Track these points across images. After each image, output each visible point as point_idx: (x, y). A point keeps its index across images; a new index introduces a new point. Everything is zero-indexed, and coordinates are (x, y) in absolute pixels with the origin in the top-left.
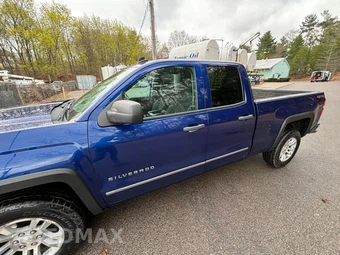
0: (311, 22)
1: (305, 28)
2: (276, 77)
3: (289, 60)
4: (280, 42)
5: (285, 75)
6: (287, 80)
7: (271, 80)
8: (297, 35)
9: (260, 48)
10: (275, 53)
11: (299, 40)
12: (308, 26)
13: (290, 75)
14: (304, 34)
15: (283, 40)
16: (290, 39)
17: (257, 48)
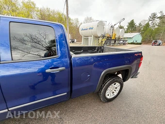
0: (154, 16)
1: (151, 19)
2: (135, 42)
3: (142, 34)
4: (138, 25)
5: (139, 41)
6: (140, 44)
7: (132, 43)
8: (147, 22)
9: (128, 28)
10: (136, 30)
11: (148, 25)
12: (152, 18)
13: (142, 41)
14: (150, 22)
15: (140, 24)
16: (143, 24)
17: (127, 27)
